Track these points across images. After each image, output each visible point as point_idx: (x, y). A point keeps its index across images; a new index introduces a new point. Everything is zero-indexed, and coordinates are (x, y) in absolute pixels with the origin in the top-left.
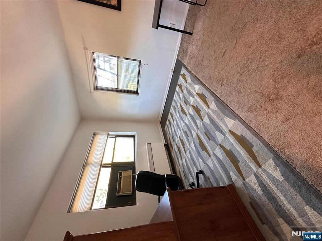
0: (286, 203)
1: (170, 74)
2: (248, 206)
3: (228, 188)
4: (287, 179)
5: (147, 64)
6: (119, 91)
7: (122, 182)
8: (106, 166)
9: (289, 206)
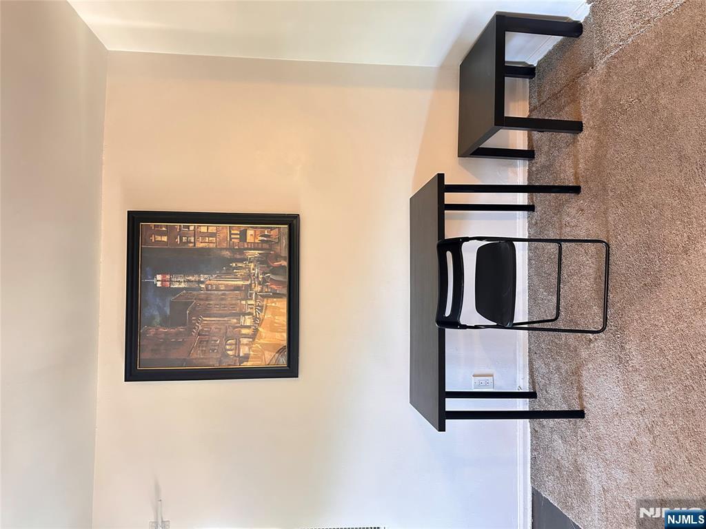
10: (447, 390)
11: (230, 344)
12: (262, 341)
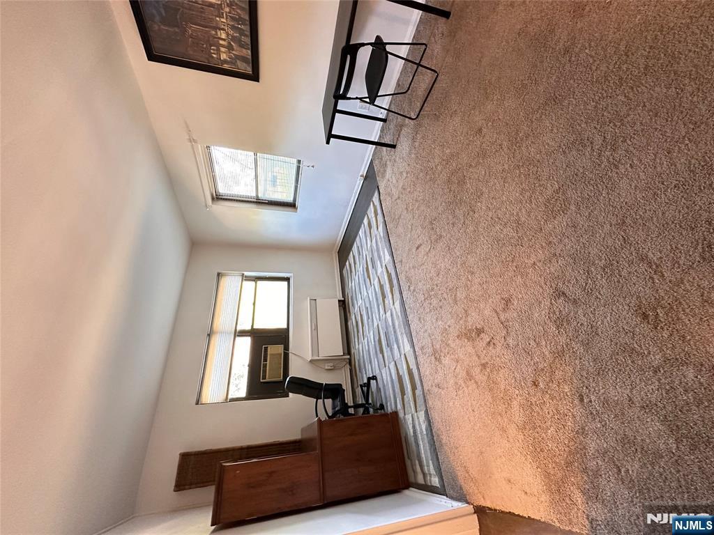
0: (423, 452)
1: (358, 182)
2: (403, 439)
3: (390, 417)
4: (427, 435)
5: (313, 167)
6: (259, 202)
7: (268, 363)
8: (243, 333)
9: (423, 456)
10: (338, 108)
11: (214, 50)
12: (233, 52)
